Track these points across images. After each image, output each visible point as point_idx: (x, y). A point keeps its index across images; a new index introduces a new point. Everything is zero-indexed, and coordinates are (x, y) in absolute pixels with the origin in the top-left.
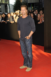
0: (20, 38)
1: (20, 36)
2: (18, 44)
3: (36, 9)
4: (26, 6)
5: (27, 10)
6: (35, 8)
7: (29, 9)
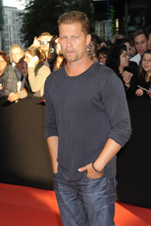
0: (56, 171)
1: (56, 165)
2: (44, 205)
3: (132, 28)
4: (82, 19)
5: (89, 37)
6: (130, 24)
7: (98, 29)
